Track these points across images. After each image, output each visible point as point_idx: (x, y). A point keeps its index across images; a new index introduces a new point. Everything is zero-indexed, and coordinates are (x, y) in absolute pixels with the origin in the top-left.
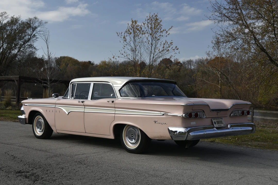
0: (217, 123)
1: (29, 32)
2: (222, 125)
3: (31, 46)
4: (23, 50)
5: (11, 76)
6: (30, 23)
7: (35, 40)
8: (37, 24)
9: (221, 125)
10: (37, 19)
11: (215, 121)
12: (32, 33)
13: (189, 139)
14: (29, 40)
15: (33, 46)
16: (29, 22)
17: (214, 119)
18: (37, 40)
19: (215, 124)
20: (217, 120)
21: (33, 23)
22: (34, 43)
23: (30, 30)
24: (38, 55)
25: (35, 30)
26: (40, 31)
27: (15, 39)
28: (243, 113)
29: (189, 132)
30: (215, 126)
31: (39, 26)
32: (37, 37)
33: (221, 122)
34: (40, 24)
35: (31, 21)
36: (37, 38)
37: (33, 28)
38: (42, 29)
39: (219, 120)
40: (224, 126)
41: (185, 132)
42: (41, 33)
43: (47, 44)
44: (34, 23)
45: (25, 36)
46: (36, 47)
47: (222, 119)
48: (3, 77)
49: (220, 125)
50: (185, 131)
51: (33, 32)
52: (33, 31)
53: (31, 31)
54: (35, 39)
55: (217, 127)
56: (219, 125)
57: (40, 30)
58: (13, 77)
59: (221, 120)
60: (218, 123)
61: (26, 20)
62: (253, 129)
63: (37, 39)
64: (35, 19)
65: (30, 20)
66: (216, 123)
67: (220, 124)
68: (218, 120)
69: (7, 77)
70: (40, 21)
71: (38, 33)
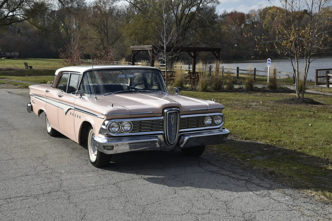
5: (145, 46)
48: (138, 47)
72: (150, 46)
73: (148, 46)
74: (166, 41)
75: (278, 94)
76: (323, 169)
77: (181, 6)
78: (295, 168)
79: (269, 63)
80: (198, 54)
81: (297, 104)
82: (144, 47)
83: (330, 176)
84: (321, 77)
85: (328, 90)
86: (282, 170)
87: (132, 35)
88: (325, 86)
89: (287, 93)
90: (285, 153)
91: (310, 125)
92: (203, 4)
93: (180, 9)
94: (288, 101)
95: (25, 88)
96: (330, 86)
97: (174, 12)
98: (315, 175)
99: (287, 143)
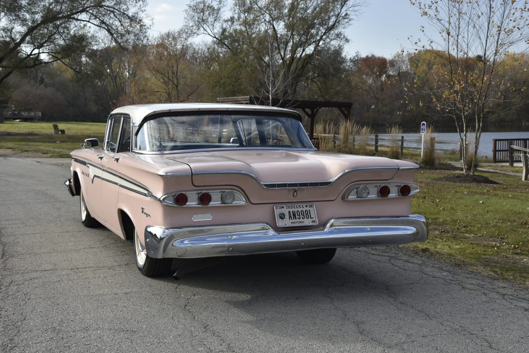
0: (290, 217)
1: (334, 8)
2: (307, 222)
3: (338, 36)
5: (239, 97)
7: (347, 24)
9: (300, 222)
11: (285, 211)
12: (339, 11)
13: (171, 254)
14: (337, 22)
15: (344, 37)
17: (283, 207)
18: (350, 25)
19: (282, 219)
20: (291, 210)
22: (343, 30)
23: (337, 4)
25: (344, 4)
26: (354, 6)
27: (312, 26)
28: (384, 192)
29: (171, 238)
30: (280, 223)
32: (351, 17)
33: (307, 215)
36: (350, 19)
39: (300, 210)
40: (311, 224)
41: (162, 239)
42: (356, 8)
45: (329, 18)
46: (349, 38)
47: (311, 206)
48: (229, 99)
49: (299, 220)
50: (160, 237)
51: (342, 8)
52: (342, 6)
53: (339, 6)
54: (347, 22)
55: (287, 226)
56: (297, 220)
57: (355, 3)
58: (242, 98)
59: (308, 209)
60: (293, 215)
62: (417, 233)
63: (350, 22)
66: (287, 216)
67: (301, 220)
68: (296, 210)
69: (233, 99)
71: (350, 9)
73: (244, 98)
74: (272, 87)
75: (437, 171)
76: (496, 248)
77: (290, 44)
78: (458, 247)
79: (424, 129)
80: (317, 111)
81: (464, 182)
82: (237, 99)
83: (504, 256)
84: (501, 151)
85: (511, 169)
86: (440, 249)
87: (216, 86)
88: (508, 164)
89: (450, 170)
90: (444, 231)
91: (481, 202)
92: (325, 41)
93: (290, 48)
94: (451, 179)
95: (59, 157)
96: (514, 165)
97: (279, 53)
98: (484, 255)
99: (447, 221)
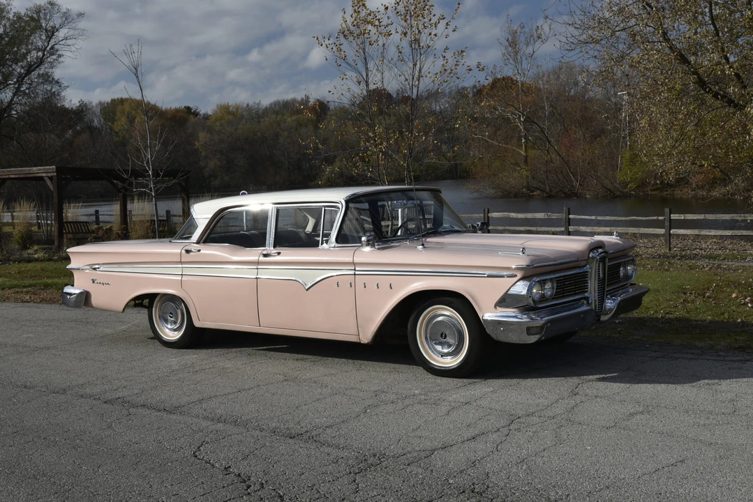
1: (38, 40)
3: (47, 78)
4: (27, 89)
5: (34, 168)
6: (39, 16)
7: (56, 62)
8: (56, 21)
10: (57, 8)
12: (46, 44)
14: (41, 62)
15: (53, 79)
16: (35, 15)
18: (60, 63)
21: (45, 19)
22: (53, 70)
23: (41, 35)
24: (68, 100)
25: (53, 35)
26: (66, 39)
31: (61, 26)
32: (61, 52)
34: (66, 19)
35: (40, 11)
36: (60, 56)
37: (46, 30)
38: (72, 32)
42: (69, 42)
43: (137, 77)
44: (48, 17)
45: (29, 52)
46: (61, 81)
51: (50, 41)
52: (49, 38)
53: (44, 37)
54: (55, 60)
57: (67, 35)
61: (27, 10)
63: (60, 59)
64: (50, 6)
65: (38, 10)
70: (64, 10)
71: (61, 43)
72: (50, 169)
73: (44, 169)
